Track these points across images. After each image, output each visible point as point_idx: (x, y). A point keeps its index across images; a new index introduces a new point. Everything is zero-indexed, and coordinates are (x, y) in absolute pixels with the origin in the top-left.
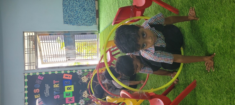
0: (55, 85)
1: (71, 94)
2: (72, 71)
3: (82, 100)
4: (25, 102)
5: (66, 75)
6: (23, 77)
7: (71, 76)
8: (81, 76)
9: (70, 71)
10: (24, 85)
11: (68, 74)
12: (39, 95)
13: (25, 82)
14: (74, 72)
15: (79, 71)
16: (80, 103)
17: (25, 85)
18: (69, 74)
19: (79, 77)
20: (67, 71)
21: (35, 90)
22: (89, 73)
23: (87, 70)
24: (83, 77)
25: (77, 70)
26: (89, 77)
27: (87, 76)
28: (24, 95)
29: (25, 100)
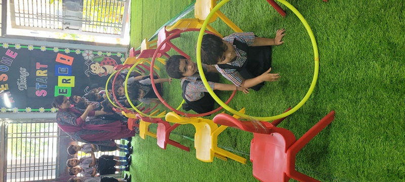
0: (40, 71)
1: (69, 92)
2: (75, 50)
5: (63, 56)
7: (72, 59)
8: (90, 61)
9: (70, 49)
11: (66, 54)
12: (6, 85)
14: (78, 52)
18: (70, 55)
19: (86, 63)
20: (64, 49)
22: (105, 59)
23: (103, 52)
24: (93, 65)
25: (83, 51)
26: (104, 66)
27: (102, 63)
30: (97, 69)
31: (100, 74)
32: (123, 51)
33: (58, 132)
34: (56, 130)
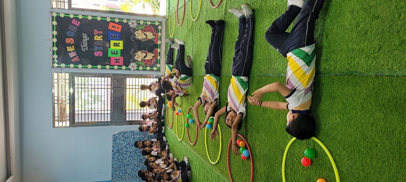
0: (97, 36)
1: (119, 53)
2: (123, 19)
3: (134, 64)
4: (54, 54)
5: (114, 24)
6: (51, 17)
7: (120, 27)
8: (135, 29)
9: (119, 19)
10: (51, 29)
11: (116, 23)
12: (73, 47)
13: (53, 26)
14: (125, 21)
15: (132, 21)
16: (130, 67)
17: (53, 30)
18: (120, 23)
19: (131, 30)
20: (114, 19)
21: (67, 39)
22: (146, 27)
23: (144, 21)
24: (137, 32)
25: (129, 20)
26: (145, 33)
27: (144, 31)
28: (51, 44)
29: (54, 51)
30: (140, 35)
31: (142, 39)
32: (160, 21)
33: (111, 85)
34: (109, 83)
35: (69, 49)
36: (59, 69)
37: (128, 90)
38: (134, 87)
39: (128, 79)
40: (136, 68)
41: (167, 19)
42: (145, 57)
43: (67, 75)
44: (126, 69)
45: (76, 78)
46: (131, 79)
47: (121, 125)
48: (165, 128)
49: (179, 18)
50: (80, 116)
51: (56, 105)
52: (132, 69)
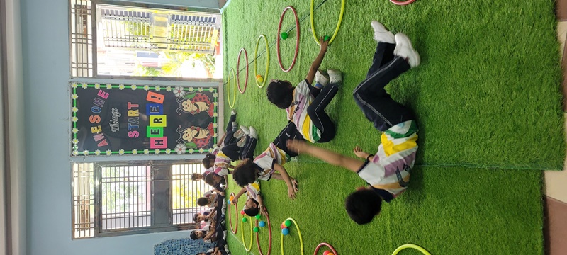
0: (132, 111)
1: (162, 132)
2: (165, 87)
3: (182, 145)
4: (73, 138)
5: (153, 94)
6: (70, 89)
7: (162, 97)
8: (182, 98)
9: (161, 87)
10: (70, 105)
11: (156, 92)
12: (99, 127)
13: (73, 100)
14: (169, 89)
15: (178, 88)
16: (176, 150)
17: (73, 106)
18: (158, 92)
19: (177, 100)
20: (154, 87)
21: (91, 118)
22: (197, 95)
23: (194, 88)
24: (185, 102)
25: (174, 87)
26: (196, 103)
27: (194, 100)
28: (70, 125)
29: (73, 134)
30: (189, 107)
31: (192, 111)
32: (216, 86)
33: (151, 176)
34: (149, 174)
35: (95, 130)
36: (81, 158)
37: (174, 182)
38: (182, 177)
39: (174, 166)
40: (184, 151)
41: (224, 83)
42: (197, 135)
43: (92, 164)
44: (171, 153)
45: (104, 169)
46: (178, 166)
47: (166, 231)
48: (227, 233)
49: (241, 83)
50: (109, 221)
51: (76, 207)
52: (180, 153)
